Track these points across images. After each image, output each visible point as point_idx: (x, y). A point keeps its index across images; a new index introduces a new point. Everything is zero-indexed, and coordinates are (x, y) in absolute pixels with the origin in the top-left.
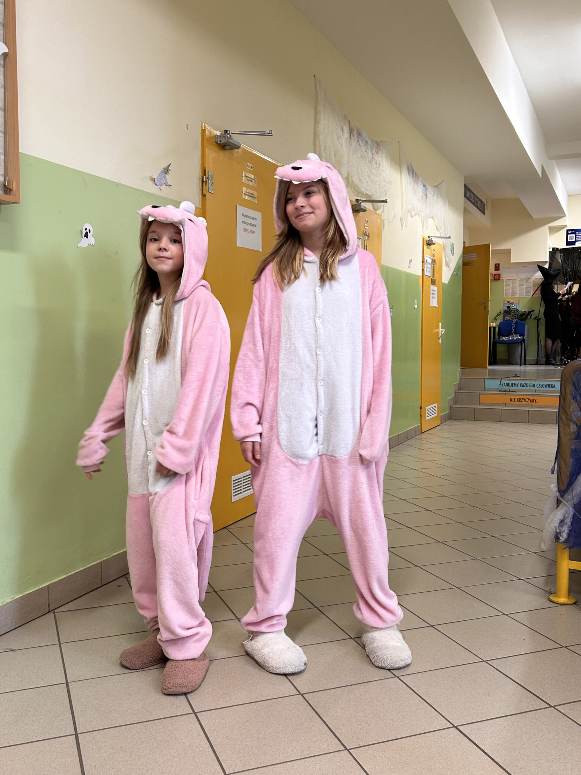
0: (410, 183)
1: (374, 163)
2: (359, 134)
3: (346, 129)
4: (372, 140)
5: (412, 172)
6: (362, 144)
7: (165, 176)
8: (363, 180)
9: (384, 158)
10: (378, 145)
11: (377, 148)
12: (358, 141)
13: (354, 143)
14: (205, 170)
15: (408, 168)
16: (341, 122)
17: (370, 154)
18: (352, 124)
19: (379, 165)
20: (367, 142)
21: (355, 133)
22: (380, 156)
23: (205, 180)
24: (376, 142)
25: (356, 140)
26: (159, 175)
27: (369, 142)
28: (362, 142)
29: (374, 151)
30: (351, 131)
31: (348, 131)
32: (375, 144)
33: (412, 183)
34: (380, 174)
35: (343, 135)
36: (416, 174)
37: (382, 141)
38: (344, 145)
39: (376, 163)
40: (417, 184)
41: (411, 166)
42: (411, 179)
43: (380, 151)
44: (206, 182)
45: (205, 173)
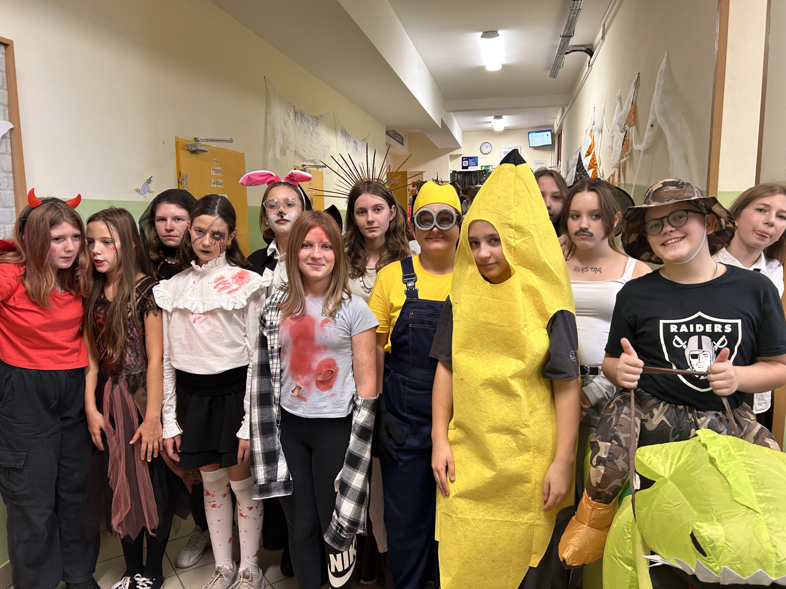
0: (344, 143)
1: (315, 134)
2: (302, 115)
3: (292, 114)
4: (312, 117)
5: (345, 134)
6: (304, 123)
7: (148, 186)
8: (306, 150)
9: (322, 128)
10: (317, 119)
11: (317, 122)
12: (302, 120)
13: (299, 123)
14: (180, 173)
15: (342, 131)
16: (287, 110)
17: (311, 128)
18: (296, 109)
19: (319, 135)
20: (308, 120)
21: (299, 115)
22: (319, 127)
23: (180, 181)
24: (316, 117)
25: (300, 120)
26: (143, 186)
27: (310, 119)
28: (305, 121)
29: (314, 125)
30: (296, 113)
31: (293, 115)
32: (315, 120)
33: (345, 142)
34: (320, 142)
35: (290, 119)
36: (348, 134)
37: (320, 116)
38: (291, 128)
39: (316, 134)
40: (349, 142)
41: (344, 130)
42: (344, 139)
43: (319, 124)
44: (181, 183)
45: (180, 175)
